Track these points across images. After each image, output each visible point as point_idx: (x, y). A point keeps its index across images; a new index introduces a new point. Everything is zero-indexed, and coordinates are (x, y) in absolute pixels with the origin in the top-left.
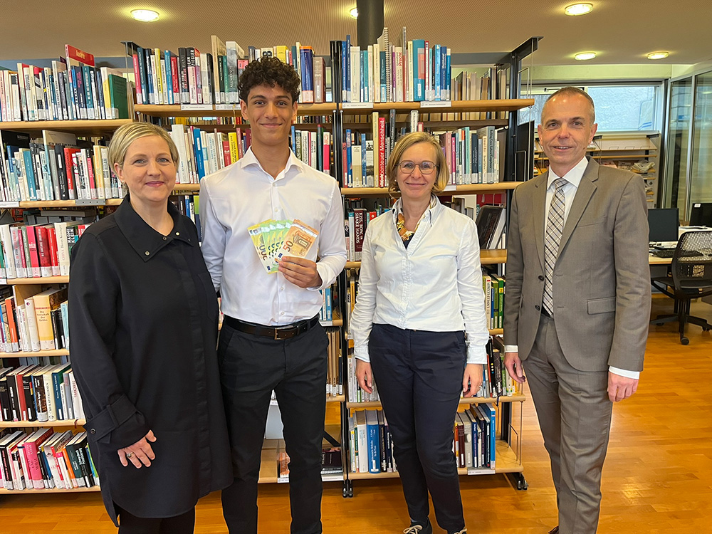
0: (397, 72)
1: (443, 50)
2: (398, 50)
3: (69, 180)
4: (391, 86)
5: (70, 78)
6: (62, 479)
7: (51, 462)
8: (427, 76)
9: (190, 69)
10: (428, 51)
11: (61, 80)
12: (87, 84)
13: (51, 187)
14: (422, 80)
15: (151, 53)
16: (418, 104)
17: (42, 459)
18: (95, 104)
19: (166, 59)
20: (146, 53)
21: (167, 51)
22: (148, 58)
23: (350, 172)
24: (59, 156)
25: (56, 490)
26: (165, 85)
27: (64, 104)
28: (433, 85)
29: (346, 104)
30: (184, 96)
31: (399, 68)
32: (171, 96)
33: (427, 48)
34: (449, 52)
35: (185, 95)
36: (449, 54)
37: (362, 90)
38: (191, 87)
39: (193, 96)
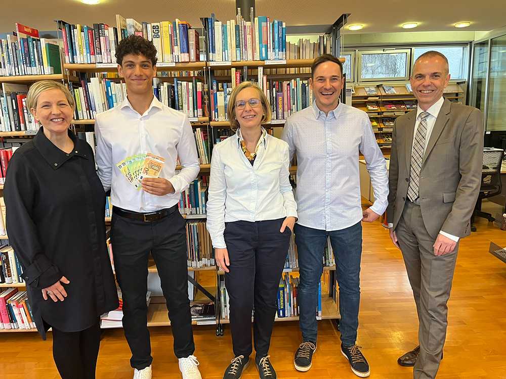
0: (247, 40)
1: (280, 24)
2: (248, 24)
3: (21, 117)
4: (244, 50)
5: (20, 47)
6: (23, 323)
7: (15, 311)
8: (269, 42)
9: (102, 38)
10: (269, 24)
11: (14, 48)
12: (31, 50)
13: (9, 122)
14: (265, 45)
15: (75, 28)
16: (263, 62)
17: (9, 309)
18: (37, 64)
19: (85, 32)
20: (71, 28)
21: (85, 26)
22: (72, 31)
23: (217, 111)
24: (13, 101)
25: (20, 330)
26: (85, 50)
27: (16, 65)
28: (273, 49)
29: (212, 62)
30: (98, 58)
31: (249, 37)
32: (89, 58)
33: (268, 23)
34: (284, 25)
35: (98, 56)
36: (284, 26)
37: (224, 53)
38: (103, 51)
39: (105, 57)
